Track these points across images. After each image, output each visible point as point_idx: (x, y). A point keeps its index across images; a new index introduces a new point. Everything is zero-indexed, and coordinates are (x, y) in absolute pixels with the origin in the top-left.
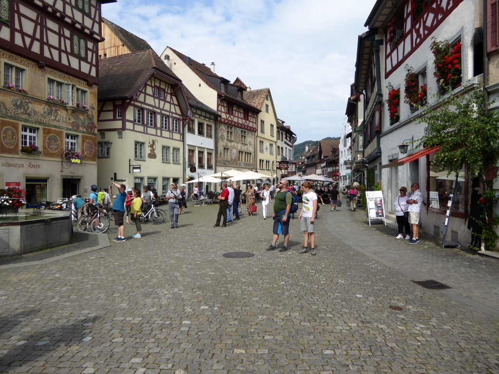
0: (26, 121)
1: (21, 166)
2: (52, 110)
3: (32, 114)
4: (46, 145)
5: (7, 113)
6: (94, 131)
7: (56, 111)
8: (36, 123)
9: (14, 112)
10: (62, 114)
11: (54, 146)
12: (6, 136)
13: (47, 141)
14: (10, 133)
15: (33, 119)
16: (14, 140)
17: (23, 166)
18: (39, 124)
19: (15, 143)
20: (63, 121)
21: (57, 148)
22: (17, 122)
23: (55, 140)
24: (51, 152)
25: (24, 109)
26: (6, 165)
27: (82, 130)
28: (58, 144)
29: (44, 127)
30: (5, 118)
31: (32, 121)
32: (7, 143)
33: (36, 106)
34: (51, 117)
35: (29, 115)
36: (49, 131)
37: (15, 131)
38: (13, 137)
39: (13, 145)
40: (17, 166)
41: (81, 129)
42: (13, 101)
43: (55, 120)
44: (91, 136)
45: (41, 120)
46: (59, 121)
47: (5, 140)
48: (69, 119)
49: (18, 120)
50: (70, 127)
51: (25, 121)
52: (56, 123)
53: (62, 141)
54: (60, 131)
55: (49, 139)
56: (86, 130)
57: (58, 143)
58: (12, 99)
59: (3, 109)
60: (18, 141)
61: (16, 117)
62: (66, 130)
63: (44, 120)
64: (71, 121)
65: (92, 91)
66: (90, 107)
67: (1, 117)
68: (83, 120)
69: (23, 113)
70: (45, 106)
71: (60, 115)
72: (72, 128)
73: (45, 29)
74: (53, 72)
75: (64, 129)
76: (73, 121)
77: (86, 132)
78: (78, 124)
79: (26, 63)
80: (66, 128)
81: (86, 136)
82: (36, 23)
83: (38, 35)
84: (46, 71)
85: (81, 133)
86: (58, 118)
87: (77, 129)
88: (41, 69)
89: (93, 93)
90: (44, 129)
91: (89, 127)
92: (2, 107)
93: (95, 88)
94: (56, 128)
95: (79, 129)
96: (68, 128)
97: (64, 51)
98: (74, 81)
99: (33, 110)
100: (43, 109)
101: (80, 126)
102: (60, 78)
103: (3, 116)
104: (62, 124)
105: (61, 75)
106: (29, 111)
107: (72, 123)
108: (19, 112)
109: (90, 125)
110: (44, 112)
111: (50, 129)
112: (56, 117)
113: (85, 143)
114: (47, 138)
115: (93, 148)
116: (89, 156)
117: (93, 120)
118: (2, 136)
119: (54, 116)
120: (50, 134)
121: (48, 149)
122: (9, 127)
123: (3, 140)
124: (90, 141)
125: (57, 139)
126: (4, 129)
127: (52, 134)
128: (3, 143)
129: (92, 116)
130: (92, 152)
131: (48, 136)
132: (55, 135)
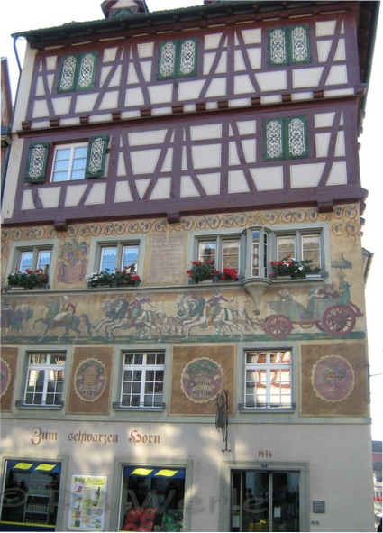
0: (131, 340)
1: (111, 439)
2: (203, 303)
3: (148, 324)
4: (182, 387)
5: (90, 333)
6: (352, 327)
7: (215, 302)
8: (155, 339)
9: (106, 327)
10: (233, 304)
11: (205, 387)
12: (83, 379)
13: (184, 375)
14: (92, 370)
15: (147, 334)
16: (100, 384)
17: (115, 438)
18: (163, 342)
19: (101, 390)
20: (236, 321)
21: (215, 391)
22: (110, 345)
23: (209, 371)
24: (196, 402)
25: (130, 317)
26: (77, 437)
27: (302, 331)
28: (219, 380)
29: (177, 345)
30: (85, 343)
31: (145, 339)
32: (84, 392)
33: (160, 303)
34: (198, 319)
35: (141, 326)
36: (192, 353)
37: (103, 365)
38: (98, 377)
39: (98, 394)
40: (102, 438)
41: (298, 329)
42: (106, 307)
43: (211, 322)
44: (339, 341)
45: (170, 331)
46: (222, 324)
47: (81, 387)
48: (257, 313)
49: (113, 342)
50: (259, 331)
51: (128, 342)
52: (213, 331)
53: (230, 370)
54: (225, 347)
55: (189, 372)
56: (317, 330)
57: (216, 377)
58: (103, 305)
59: (83, 328)
60: (108, 386)
61: (108, 338)
62: (244, 341)
63: (176, 331)
64: (262, 317)
65: (340, 221)
66: (335, 265)
67: (77, 343)
68: (305, 306)
69: (125, 326)
70: (184, 297)
71: (225, 309)
72: (266, 331)
73: (184, 148)
74: (210, 219)
75: (238, 340)
76: (269, 315)
77: (317, 334)
78: (288, 319)
79: (141, 227)
80: (245, 335)
81: (319, 346)
82: (163, 147)
83: (167, 167)
84: (191, 224)
85: (300, 339)
86: (219, 316)
87: (284, 331)
88: (178, 227)
89: (344, 227)
90: (176, 350)
91: (332, 319)
92: (82, 323)
93: (349, 213)
94: (212, 341)
95: (293, 332)
96: (250, 335)
97: (235, 168)
98: (273, 217)
99: (152, 315)
100: (179, 305)
101: (295, 323)
102: (228, 225)
103: (81, 339)
104: (233, 329)
105: (231, 219)
106: (140, 318)
107: (267, 319)
108: (117, 325)
109: (334, 312)
110: (180, 313)
111: (194, 348)
112: (214, 316)
113: (314, 366)
114: (184, 370)
115: (352, 377)
116: (334, 401)
117: (346, 296)
118: (75, 380)
119: (207, 316)
120: (195, 360)
121: (187, 396)
122: (92, 359)
123: (76, 388)
124: (338, 356)
125: (216, 367)
126: (80, 364)
127: (200, 359)
128: (77, 393)
129: (340, 288)
130: (344, 390)
131: (187, 366)
132: (208, 359)
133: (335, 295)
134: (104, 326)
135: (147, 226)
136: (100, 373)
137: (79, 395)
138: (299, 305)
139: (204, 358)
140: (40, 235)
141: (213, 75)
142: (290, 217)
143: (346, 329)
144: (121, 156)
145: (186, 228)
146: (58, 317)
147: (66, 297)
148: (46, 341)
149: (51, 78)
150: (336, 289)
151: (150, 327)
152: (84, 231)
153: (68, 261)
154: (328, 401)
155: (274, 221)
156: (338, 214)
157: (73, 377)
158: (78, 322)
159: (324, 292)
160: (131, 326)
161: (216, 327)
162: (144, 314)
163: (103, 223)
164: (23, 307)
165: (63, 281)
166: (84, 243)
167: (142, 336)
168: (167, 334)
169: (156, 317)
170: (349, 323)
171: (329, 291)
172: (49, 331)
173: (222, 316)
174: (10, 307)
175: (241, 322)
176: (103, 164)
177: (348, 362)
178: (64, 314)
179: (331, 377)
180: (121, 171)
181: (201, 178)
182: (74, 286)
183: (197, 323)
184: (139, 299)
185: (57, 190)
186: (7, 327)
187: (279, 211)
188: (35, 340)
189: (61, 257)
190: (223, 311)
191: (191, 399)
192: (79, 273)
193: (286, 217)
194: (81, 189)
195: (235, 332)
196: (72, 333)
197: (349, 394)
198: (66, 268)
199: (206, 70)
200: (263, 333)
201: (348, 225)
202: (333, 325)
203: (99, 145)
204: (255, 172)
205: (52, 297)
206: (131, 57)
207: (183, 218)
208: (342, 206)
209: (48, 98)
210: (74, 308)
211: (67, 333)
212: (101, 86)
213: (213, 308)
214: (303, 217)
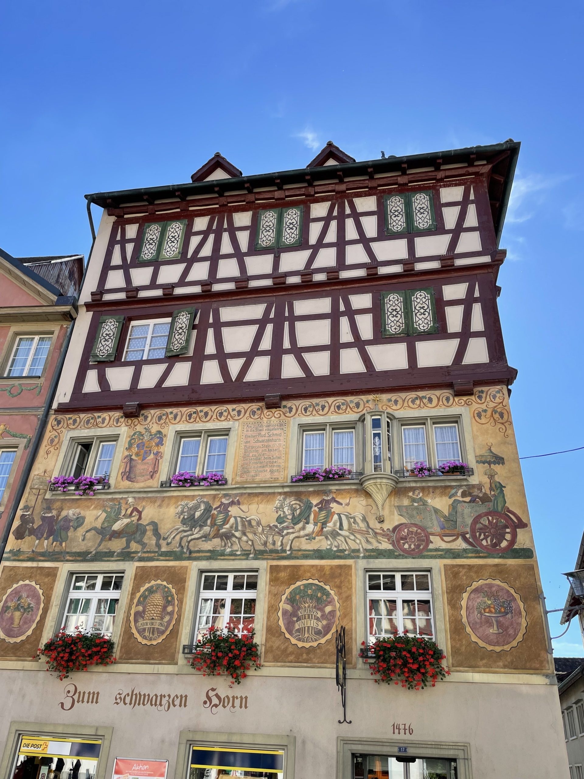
0: (213, 555)
1: (177, 702)
2: (309, 506)
3: (237, 534)
4: (281, 623)
5: (158, 546)
6: (513, 541)
7: (324, 506)
8: (246, 555)
9: (181, 539)
11: (312, 623)
12: (144, 611)
13: (284, 606)
14: (158, 598)
15: (235, 548)
16: (167, 618)
17: (183, 700)
18: (255, 558)
20: (353, 531)
21: (327, 629)
22: (185, 563)
23: (318, 600)
24: (300, 644)
25: (213, 524)
26: (128, 700)
27: (444, 546)
28: (332, 613)
29: (275, 563)
30: (151, 559)
31: (233, 554)
32: (144, 630)
33: (254, 507)
34: (303, 528)
35: (228, 536)
36: (295, 574)
37: (174, 591)
38: (165, 608)
39: (163, 632)
40: (164, 701)
41: (437, 543)
42: (182, 512)
43: (321, 533)
44: (497, 561)
45: (265, 544)
46: (334, 534)
47: (141, 621)
48: (381, 520)
49: (189, 559)
50: (386, 545)
51: (209, 559)
52: (323, 544)
53: (347, 599)
54: (340, 567)
55: (291, 600)
56: (464, 545)
57: (328, 609)
58: (179, 509)
59: (150, 540)
60: (178, 621)
61: (182, 552)
62: (364, 557)
63: (274, 543)
64: (388, 525)
65: (484, 407)
66: (481, 461)
67: (141, 559)
68: (446, 513)
69: (206, 537)
70: (285, 499)
71: (339, 515)
72: (393, 545)
73: (287, 324)
74: (317, 404)
75: (358, 557)
76: (397, 523)
77: (465, 550)
78: (423, 529)
79: (232, 413)
80: (366, 550)
81: (470, 567)
82: (262, 323)
83: (266, 344)
84: (294, 411)
85: (441, 557)
86: (330, 524)
87: (419, 546)
88: (277, 412)
89: (489, 413)
90: (273, 569)
91: (483, 530)
92: (149, 533)
93: (494, 397)
94: (322, 558)
95: (431, 546)
96: (372, 550)
97: (348, 345)
98: (396, 402)
99: (243, 522)
100: (277, 509)
101: (433, 534)
102: (341, 411)
103: (146, 555)
104: (349, 541)
105: (343, 404)
106: (227, 526)
107: (395, 529)
108: (196, 536)
109: (485, 521)
110: (280, 520)
111: (297, 567)
112: (324, 524)
113: (465, 596)
114: (284, 597)
115: (520, 613)
116: (498, 649)
117: (500, 499)
118: (133, 612)
119: (315, 524)
120: (298, 583)
121: (287, 635)
122: (159, 582)
123: (133, 624)
124: (497, 582)
125: (328, 594)
126: (142, 589)
127: (305, 582)
128: (134, 631)
129: (491, 489)
130: (511, 631)
131: (288, 591)
132: (316, 582)
133: (485, 499)
134: (178, 538)
135: (239, 412)
136: (168, 602)
137: (137, 635)
138: (436, 511)
139: (311, 581)
140: (103, 422)
141: (320, 244)
142: (418, 402)
143: (504, 544)
144: (211, 332)
145: (288, 414)
146: (117, 526)
147: (131, 500)
148: (99, 557)
149: (130, 248)
150: (486, 489)
151: (239, 539)
152: (160, 418)
153: (137, 454)
154: (490, 648)
155: (399, 406)
156: (480, 397)
157: (130, 608)
158: (144, 532)
159: (470, 494)
160: (214, 537)
161: (327, 538)
162: (232, 520)
163: (185, 409)
164: (70, 512)
165: (129, 478)
166: (159, 432)
167: (228, 550)
168: (262, 548)
169: (248, 524)
170: (508, 537)
171: (476, 492)
172: (104, 543)
173: (335, 525)
174: (54, 513)
175: (360, 532)
176: (188, 341)
177: (512, 591)
178: (126, 521)
179: (490, 612)
180: (210, 348)
181: (306, 356)
182: (142, 485)
183: (302, 533)
184: (227, 502)
185: (130, 370)
186: (47, 538)
187: (403, 395)
188: (83, 557)
189: (129, 448)
190: (336, 517)
191: (294, 641)
192: (150, 469)
193: (413, 402)
194: (160, 369)
195: (353, 546)
196: (134, 546)
197: (519, 638)
198: (133, 463)
199: (313, 240)
200: (390, 547)
201: (494, 411)
202: (486, 538)
203: (183, 319)
204: (371, 350)
205: (112, 500)
206: (225, 226)
207: (284, 403)
208: (485, 389)
209: (125, 267)
210: (140, 513)
211: (128, 546)
212: (189, 256)
213: (323, 514)
214: (435, 401)
